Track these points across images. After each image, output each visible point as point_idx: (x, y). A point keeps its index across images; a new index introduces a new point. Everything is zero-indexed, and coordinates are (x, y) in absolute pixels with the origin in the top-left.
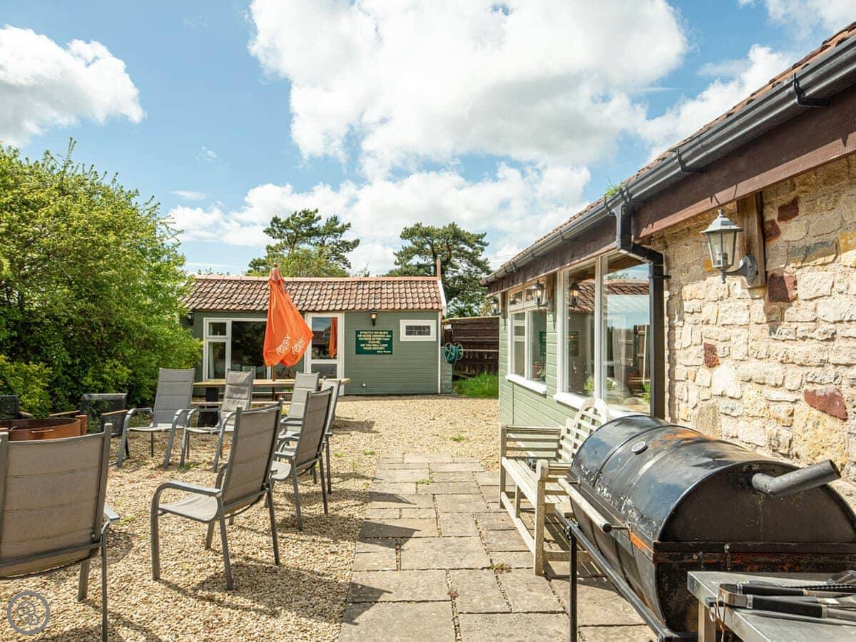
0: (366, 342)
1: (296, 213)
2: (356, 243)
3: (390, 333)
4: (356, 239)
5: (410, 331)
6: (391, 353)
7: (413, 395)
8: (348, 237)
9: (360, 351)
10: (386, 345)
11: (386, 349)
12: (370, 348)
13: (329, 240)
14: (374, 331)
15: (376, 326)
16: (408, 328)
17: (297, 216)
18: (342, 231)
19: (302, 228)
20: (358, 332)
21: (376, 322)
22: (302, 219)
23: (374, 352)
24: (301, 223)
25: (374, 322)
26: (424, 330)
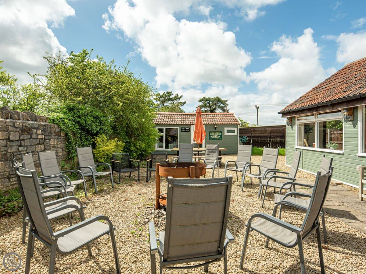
0: (213, 135)
1: (165, 92)
2: (185, 103)
3: (221, 132)
4: (184, 101)
5: (228, 131)
6: (222, 139)
7: (229, 154)
8: (182, 100)
9: (210, 139)
10: (220, 137)
12: (214, 138)
13: (175, 102)
14: (215, 132)
15: (216, 130)
16: (227, 130)
17: (165, 93)
18: (179, 99)
19: (167, 98)
20: (210, 132)
21: (216, 129)
22: (167, 95)
23: (216, 139)
24: (167, 96)
25: (215, 128)
26: (233, 131)
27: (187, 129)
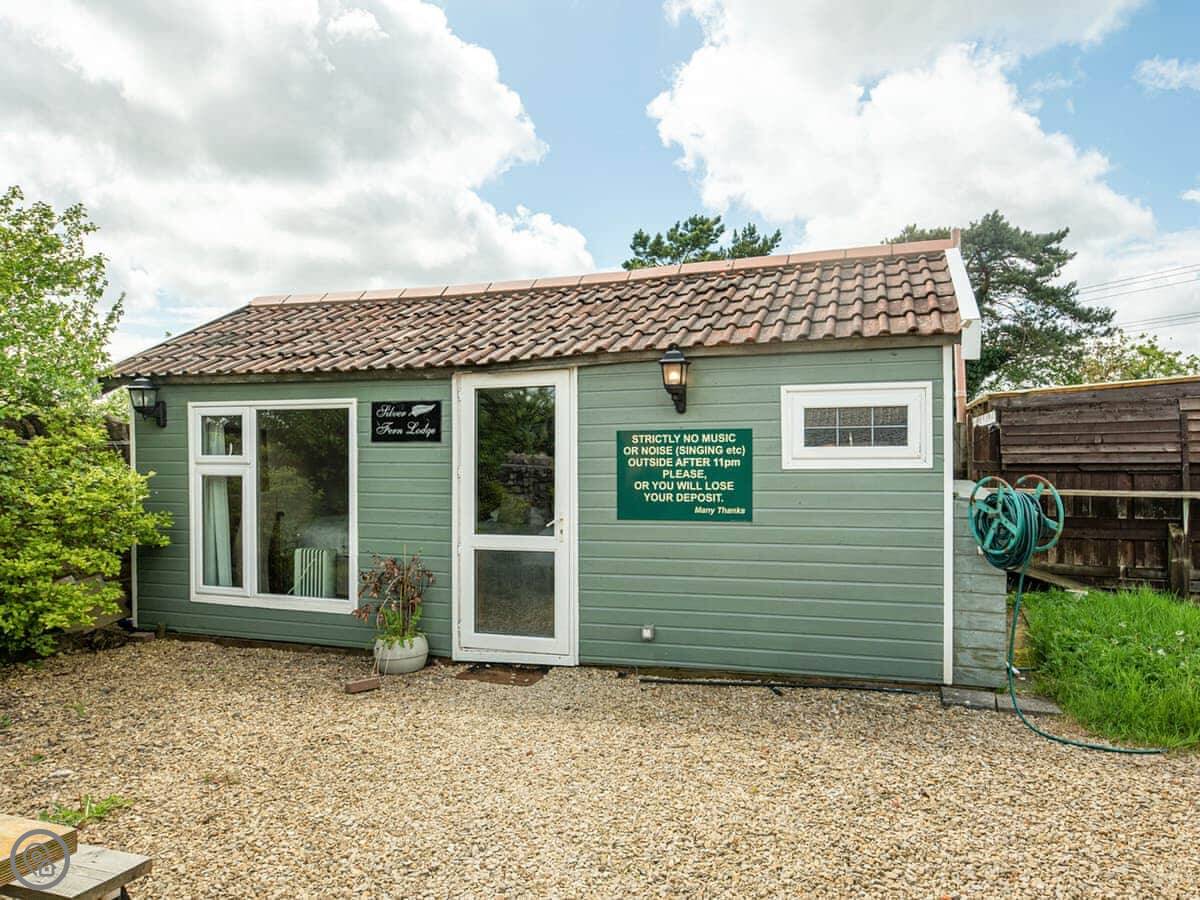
0: (652, 474)
3: (744, 437)
5: (822, 429)
6: (748, 517)
9: (631, 506)
10: (729, 486)
11: (729, 499)
12: (669, 497)
14: (682, 432)
15: (687, 413)
20: (623, 439)
21: (687, 398)
22: (688, 235)
23: (683, 511)
25: (677, 397)
27: (417, 411)
